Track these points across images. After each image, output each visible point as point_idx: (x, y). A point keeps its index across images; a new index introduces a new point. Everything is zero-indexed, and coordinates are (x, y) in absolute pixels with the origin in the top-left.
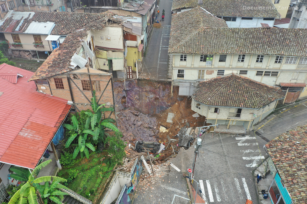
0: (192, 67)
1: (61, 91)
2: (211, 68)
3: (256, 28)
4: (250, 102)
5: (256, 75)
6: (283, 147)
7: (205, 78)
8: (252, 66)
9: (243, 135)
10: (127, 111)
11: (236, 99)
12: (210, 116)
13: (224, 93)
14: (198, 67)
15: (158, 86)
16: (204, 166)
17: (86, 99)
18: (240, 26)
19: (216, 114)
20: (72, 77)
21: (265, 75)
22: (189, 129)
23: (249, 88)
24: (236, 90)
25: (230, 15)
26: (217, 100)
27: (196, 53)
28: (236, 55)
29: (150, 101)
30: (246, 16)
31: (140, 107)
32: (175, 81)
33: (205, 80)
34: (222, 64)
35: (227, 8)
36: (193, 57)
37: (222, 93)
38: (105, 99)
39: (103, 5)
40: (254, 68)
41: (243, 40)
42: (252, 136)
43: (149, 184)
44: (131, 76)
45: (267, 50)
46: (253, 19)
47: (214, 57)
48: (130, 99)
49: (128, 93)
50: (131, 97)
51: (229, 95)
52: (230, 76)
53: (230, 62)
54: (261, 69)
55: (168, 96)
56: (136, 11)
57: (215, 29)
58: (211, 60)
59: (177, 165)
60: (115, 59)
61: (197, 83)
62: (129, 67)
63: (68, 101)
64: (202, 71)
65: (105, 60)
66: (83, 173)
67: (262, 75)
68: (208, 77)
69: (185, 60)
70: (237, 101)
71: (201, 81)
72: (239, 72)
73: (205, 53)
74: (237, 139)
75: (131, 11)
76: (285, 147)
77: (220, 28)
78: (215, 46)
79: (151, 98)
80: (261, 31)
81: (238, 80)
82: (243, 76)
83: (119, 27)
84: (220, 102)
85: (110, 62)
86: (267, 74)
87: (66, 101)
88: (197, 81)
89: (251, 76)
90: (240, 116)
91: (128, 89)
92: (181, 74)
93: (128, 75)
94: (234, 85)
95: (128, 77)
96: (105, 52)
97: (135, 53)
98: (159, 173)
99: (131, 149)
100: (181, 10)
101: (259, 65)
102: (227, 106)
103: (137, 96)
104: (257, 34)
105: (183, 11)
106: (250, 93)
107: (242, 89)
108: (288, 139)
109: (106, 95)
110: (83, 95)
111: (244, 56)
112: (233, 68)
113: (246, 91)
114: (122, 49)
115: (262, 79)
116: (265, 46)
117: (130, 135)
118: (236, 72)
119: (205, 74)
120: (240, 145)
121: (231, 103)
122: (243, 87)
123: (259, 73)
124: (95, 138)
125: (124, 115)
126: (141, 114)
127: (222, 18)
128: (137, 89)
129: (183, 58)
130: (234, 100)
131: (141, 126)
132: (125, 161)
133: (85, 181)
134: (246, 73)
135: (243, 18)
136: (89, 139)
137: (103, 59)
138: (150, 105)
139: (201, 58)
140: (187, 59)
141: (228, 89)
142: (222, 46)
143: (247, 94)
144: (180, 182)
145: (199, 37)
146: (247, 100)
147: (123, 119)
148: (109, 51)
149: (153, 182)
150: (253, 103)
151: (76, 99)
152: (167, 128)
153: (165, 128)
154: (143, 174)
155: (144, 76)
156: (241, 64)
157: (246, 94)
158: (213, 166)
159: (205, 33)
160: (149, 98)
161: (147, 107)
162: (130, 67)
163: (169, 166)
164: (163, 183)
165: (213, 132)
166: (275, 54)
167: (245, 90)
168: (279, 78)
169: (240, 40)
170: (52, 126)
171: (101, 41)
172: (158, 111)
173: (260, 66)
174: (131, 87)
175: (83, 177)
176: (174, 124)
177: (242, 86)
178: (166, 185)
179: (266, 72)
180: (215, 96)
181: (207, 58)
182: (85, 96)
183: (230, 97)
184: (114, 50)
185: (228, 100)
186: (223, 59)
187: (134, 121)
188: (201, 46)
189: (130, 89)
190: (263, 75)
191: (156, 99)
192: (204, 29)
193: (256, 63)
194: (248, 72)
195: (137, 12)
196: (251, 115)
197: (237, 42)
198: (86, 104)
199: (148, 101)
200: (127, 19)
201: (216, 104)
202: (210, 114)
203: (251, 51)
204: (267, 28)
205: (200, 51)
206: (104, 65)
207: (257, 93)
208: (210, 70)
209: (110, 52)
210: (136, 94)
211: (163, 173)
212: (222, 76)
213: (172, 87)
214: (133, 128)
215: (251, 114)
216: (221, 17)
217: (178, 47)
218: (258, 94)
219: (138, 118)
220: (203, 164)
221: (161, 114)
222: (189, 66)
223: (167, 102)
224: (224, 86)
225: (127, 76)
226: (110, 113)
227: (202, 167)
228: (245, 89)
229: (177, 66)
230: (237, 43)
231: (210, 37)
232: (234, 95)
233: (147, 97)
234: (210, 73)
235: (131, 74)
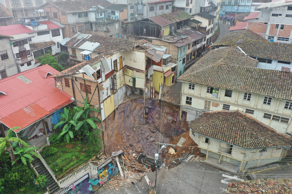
0: (199, 96)
1: (68, 88)
2: (216, 101)
3: (274, 71)
4: (240, 140)
5: (264, 117)
6: (244, 191)
7: (211, 109)
8: (259, 107)
10: (146, 126)
11: (228, 134)
12: (202, 145)
13: (218, 126)
14: (205, 97)
15: (177, 110)
16: (175, 188)
17: (82, 99)
18: (276, 69)
19: (207, 144)
20: (74, 79)
21: (273, 119)
22: (191, 155)
23: (247, 127)
24: (232, 125)
25: (265, 57)
26: (208, 131)
27: (202, 83)
28: (242, 92)
29: (168, 122)
31: (159, 126)
32: (183, 107)
33: (210, 112)
34: (227, 99)
37: (216, 126)
38: (95, 101)
39: (149, 36)
40: (261, 109)
41: (253, 79)
43: (117, 185)
44: (154, 96)
45: (274, 93)
46: (291, 64)
47: (220, 90)
48: (152, 117)
49: (151, 111)
50: (153, 114)
51: (222, 128)
52: (233, 112)
53: (235, 98)
54: (269, 112)
56: (173, 43)
58: (217, 93)
59: (151, 179)
60: (138, 78)
61: (203, 113)
62: (153, 88)
63: (72, 98)
64: (208, 102)
65: (130, 78)
66: (62, 153)
67: (270, 118)
68: (213, 109)
69: (193, 89)
70: (227, 136)
71: (207, 111)
72: (245, 111)
73: (210, 85)
74: (224, 176)
75: (169, 43)
76: (245, 191)
78: (223, 80)
79: (169, 120)
80: (278, 74)
81: (238, 117)
82: (249, 115)
83: (143, 52)
84: (210, 133)
85: (134, 80)
86: (276, 118)
87: (70, 97)
88: (203, 111)
89: (258, 117)
90: (232, 153)
91: (151, 107)
92: (189, 101)
93: (152, 95)
94: (232, 120)
95: (152, 97)
96: (131, 71)
97: (161, 77)
98: (131, 179)
100: (219, 47)
101: (266, 107)
102: (215, 138)
103: (157, 115)
104: (272, 77)
105: (220, 48)
106: (245, 131)
107: (238, 126)
108: (258, 186)
109: (95, 98)
110: (81, 95)
111: (250, 94)
112: (238, 105)
113: (241, 129)
114: (144, 71)
115: (270, 123)
116: (275, 89)
117: (139, 147)
118: (242, 110)
119: (211, 106)
120: (223, 182)
121: (221, 137)
122: (241, 125)
123: (267, 116)
124: (77, 129)
125: (142, 128)
126: (158, 132)
127: (257, 59)
128: (158, 108)
129: (192, 86)
130: (225, 134)
131: (153, 143)
133: (61, 160)
134: (253, 113)
135: (279, 62)
137: (129, 76)
138: (168, 126)
139: (208, 89)
140: (195, 88)
141: (224, 123)
142: (230, 81)
143: (241, 133)
144: (143, 193)
145: (212, 70)
146: (238, 138)
147: (139, 132)
148: (134, 71)
149: (121, 184)
150: (243, 142)
151: (76, 97)
152: (176, 151)
153: (174, 151)
154: (117, 175)
155: (167, 99)
156: (246, 102)
157: (240, 132)
158: (184, 192)
159: (219, 68)
160: (167, 119)
161: (165, 128)
162: (154, 88)
163: (143, 177)
164: (128, 188)
165: (203, 162)
167: (241, 128)
168: (290, 125)
169: (250, 78)
170: (48, 110)
171: (130, 62)
172: (174, 133)
173: (268, 108)
174: (154, 106)
175: (61, 156)
176: (183, 149)
177: (240, 124)
178: (130, 191)
179: (274, 116)
180: (208, 127)
181: (213, 91)
182: (82, 95)
183: (222, 131)
184: (138, 71)
185: (219, 133)
186: (228, 94)
187: (148, 136)
188: (209, 78)
189: (152, 107)
190: (271, 118)
191: (173, 121)
192: (219, 64)
193: (263, 105)
194: (255, 112)
195: (173, 44)
196: (243, 155)
197: (247, 80)
198: (82, 102)
199: (166, 121)
200: (154, 47)
201: (205, 133)
202: (201, 142)
203: (256, 90)
204: (286, 72)
205: (206, 83)
206: (130, 81)
207: (252, 134)
208: (215, 102)
209: (135, 71)
210: (157, 113)
211: (134, 181)
212: (227, 111)
213: (181, 112)
214: (145, 141)
215: (243, 153)
216: (255, 58)
217: (188, 76)
218: (254, 135)
219: (153, 134)
220: (176, 186)
221: (176, 137)
222: (196, 95)
223: (183, 127)
224: (221, 120)
225: (151, 95)
227: (173, 189)
228: (242, 127)
229: (186, 93)
230: (245, 81)
231: (222, 72)
232: (228, 130)
233: (165, 118)
234: (216, 106)
235: (154, 94)
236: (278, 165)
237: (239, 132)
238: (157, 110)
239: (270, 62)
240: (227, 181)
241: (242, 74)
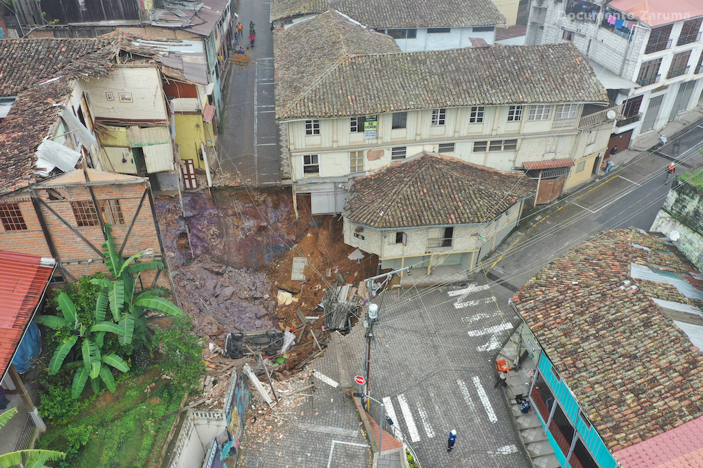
0: (335, 145)
1: (18, 235)
2: (377, 145)
3: (461, 50)
4: (468, 211)
5: (474, 151)
6: (547, 298)
7: (366, 168)
8: (464, 133)
9: (463, 284)
10: (195, 267)
11: (440, 207)
12: (389, 251)
13: (412, 196)
14: (348, 144)
15: (262, 199)
17: (88, 249)
18: (425, 47)
19: (400, 245)
20: (44, 196)
21: (491, 149)
22: (344, 287)
23: (463, 181)
24: (436, 187)
25: (403, 25)
26: (399, 215)
27: (340, 113)
28: (427, 110)
29: (246, 236)
30: (435, 26)
31: (225, 253)
32: (300, 183)
33: (367, 174)
34: (399, 133)
35: (393, 9)
36: (335, 124)
37: (408, 198)
38: (139, 241)
39: (102, 19)
40: (468, 136)
41: (436, 77)
42: (481, 283)
43: (271, 427)
44: (194, 182)
45: (488, 96)
46: (451, 31)
47: (380, 119)
48: (198, 238)
49: (192, 224)
50: (200, 231)
51: (422, 200)
52: (418, 157)
53: (415, 128)
54: (482, 136)
55: (288, 220)
56: (187, 27)
57: (374, 57)
58: (375, 127)
59: (330, 374)
60: (149, 145)
61: (351, 183)
62: (186, 161)
63: (42, 259)
64: (357, 153)
65: (125, 150)
66: (104, 431)
67: (484, 149)
68: (372, 167)
69: (317, 132)
70: (442, 212)
71: (359, 176)
72: (437, 150)
73: (360, 113)
74: (452, 295)
75: (174, 29)
76: (550, 297)
77: (386, 54)
78: (380, 94)
79: (249, 230)
80: (473, 56)
81: (437, 166)
82: (447, 155)
83: (150, 67)
84: (407, 218)
85: (139, 153)
86: (496, 146)
87: (36, 260)
88: (350, 177)
89: (464, 153)
90: (452, 244)
91: (191, 214)
92: (311, 166)
93: (187, 181)
94: (431, 176)
95: (188, 186)
96: (123, 130)
97: (198, 126)
98: (290, 397)
99: (215, 355)
100: (293, 21)
101: (477, 128)
102: (422, 225)
103: (214, 228)
104: (465, 62)
105: (296, 21)
106: (465, 191)
107: (448, 183)
108: (555, 279)
109: (140, 231)
110: (79, 239)
111: (443, 111)
112: (423, 141)
113: (457, 188)
114: (165, 120)
115: (486, 158)
116: (485, 87)
117: (208, 323)
118: (431, 149)
119: (366, 160)
120: (459, 307)
121: (430, 217)
122: (450, 179)
123: (479, 147)
124: (126, 339)
125: (189, 276)
126: (230, 268)
127: (386, 32)
128: (211, 211)
129: (313, 128)
130: (434, 209)
131: (233, 298)
132: (206, 383)
133: (111, 448)
134: (452, 150)
135: (430, 31)
136: (110, 344)
137: (119, 147)
138: (248, 244)
139: (353, 124)
140: (322, 129)
141: (420, 187)
142: (395, 92)
143: (460, 195)
144: (340, 411)
145: (342, 76)
146: (462, 208)
147: (188, 287)
148: (133, 127)
149: (278, 422)
150: (474, 212)
151: (61, 250)
152: (294, 294)
153: (290, 295)
154: (253, 406)
155: (225, 179)
156: (439, 130)
157: (458, 194)
158: (408, 362)
160: (243, 229)
161: (242, 252)
162: (190, 162)
163: (312, 377)
164: (302, 419)
165: (399, 286)
166: (506, 101)
167: (455, 186)
168: (519, 152)
169: (430, 77)
170: (6, 326)
171: (109, 105)
172: (268, 257)
173: (480, 130)
174: (198, 207)
175: (104, 439)
176: (310, 281)
177: (448, 178)
178: (311, 423)
179: (492, 142)
180: (394, 206)
181: (366, 124)
182: (85, 240)
183: (426, 205)
184: (144, 124)
185: (422, 212)
186: (399, 123)
187: (215, 287)
188: (349, 97)
189: (195, 213)
190: (488, 149)
191: (261, 229)
193: (470, 126)
194: (457, 147)
195: (188, 30)
196: (474, 238)
197: (426, 82)
198: (90, 260)
199: (241, 235)
200: (168, 47)
201: (397, 223)
202: (386, 247)
203: (456, 99)
204: (484, 48)
205: (348, 110)
206: (124, 161)
207: (480, 190)
208: (374, 149)
209: (136, 129)
210: (210, 223)
211: (300, 396)
212: (403, 161)
213: (295, 197)
214: (214, 304)
215: (474, 235)
216: (383, 31)
217: (298, 105)
218: (483, 192)
219: (222, 279)
220: (386, 360)
221: (278, 263)
222: (327, 145)
223: (288, 234)
224: (411, 183)
225: (185, 183)
226: (155, 275)
227: (384, 368)
228: (456, 184)
229: (300, 148)
230: (425, 85)
231: (366, 76)
232: (434, 198)
233: (238, 227)
234: (376, 157)
235: (193, 177)
236: (520, 233)
237: (456, 196)
238: (210, 214)
239: (412, 34)
240: (465, 301)
241: (409, 71)
